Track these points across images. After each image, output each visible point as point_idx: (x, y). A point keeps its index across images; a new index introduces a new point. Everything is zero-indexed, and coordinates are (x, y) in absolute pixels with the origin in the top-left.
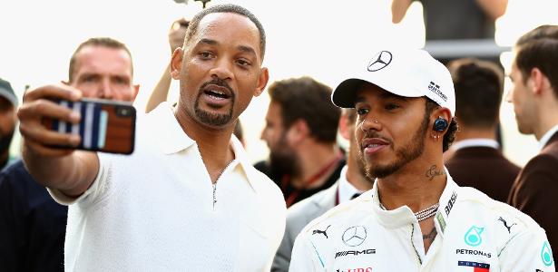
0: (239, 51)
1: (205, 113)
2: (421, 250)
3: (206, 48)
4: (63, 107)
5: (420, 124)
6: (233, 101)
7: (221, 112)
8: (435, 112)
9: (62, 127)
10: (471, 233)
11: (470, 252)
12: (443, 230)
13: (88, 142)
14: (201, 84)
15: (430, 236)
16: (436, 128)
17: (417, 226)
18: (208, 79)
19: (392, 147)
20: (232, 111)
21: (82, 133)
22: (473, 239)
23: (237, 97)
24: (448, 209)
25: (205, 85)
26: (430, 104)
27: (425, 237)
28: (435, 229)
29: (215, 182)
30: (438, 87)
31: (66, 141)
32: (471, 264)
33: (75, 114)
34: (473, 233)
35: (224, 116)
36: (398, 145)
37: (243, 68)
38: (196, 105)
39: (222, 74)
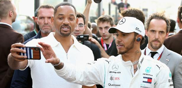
0: (70, 16)
1: (63, 33)
2: (133, 73)
3: (61, 17)
4: (21, 49)
5: (132, 40)
6: (70, 29)
7: (68, 32)
8: (137, 36)
9: (22, 54)
10: (147, 69)
11: (147, 74)
12: (139, 68)
13: (29, 57)
14: (61, 26)
15: (136, 70)
16: (138, 40)
17: (133, 66)
18: (62, 25)
19: (124, 46)
20: (70, 32)
21: (27, 55)
22: (148, 71)
23: (71, 28)
24: (141, 62)
25: (62, 26)
26: (136, 34)
27: (134, 70)
28: (137, 68)
29: (67, 52)
30: (138, 29)
31: (24, 57)
32: (147, 78)
33: (25, 51)
34: (148, 69)
35: (69, 33)
36: (126, 46)
37: (72, 20)
38: (60, 31)
39: (66, 23)
